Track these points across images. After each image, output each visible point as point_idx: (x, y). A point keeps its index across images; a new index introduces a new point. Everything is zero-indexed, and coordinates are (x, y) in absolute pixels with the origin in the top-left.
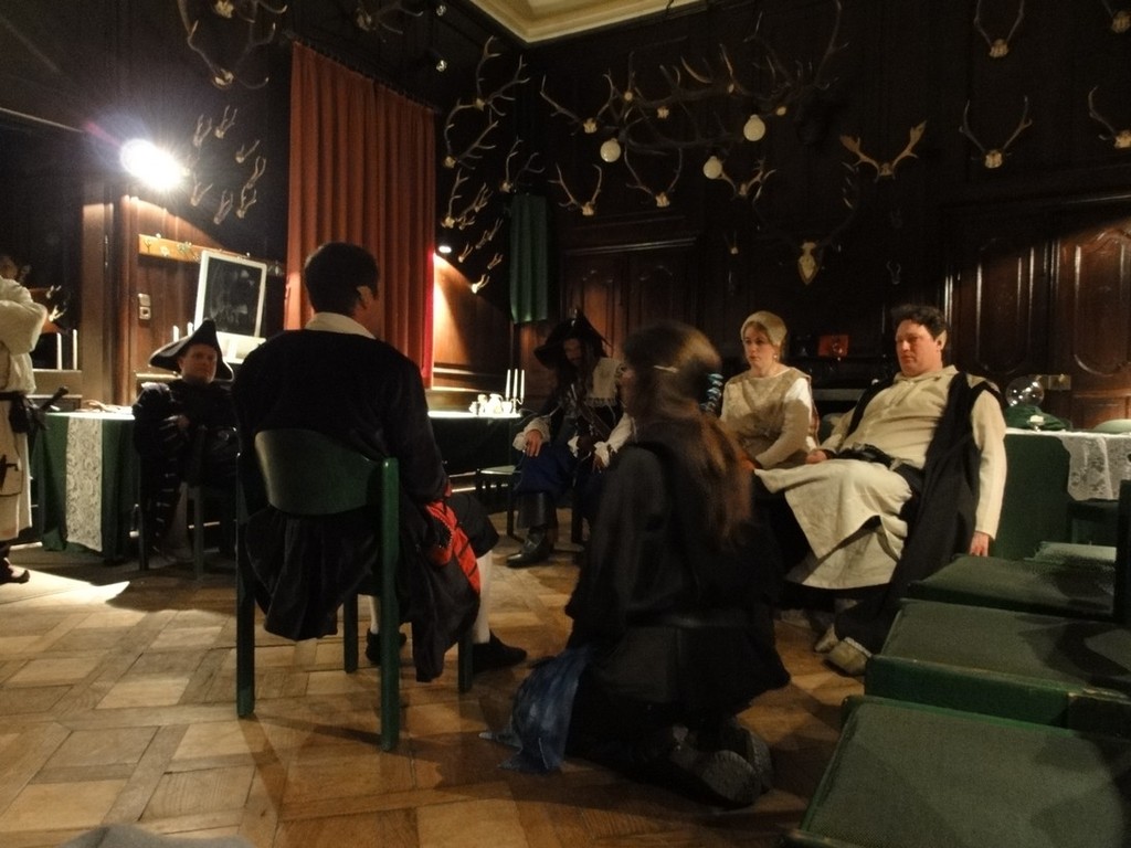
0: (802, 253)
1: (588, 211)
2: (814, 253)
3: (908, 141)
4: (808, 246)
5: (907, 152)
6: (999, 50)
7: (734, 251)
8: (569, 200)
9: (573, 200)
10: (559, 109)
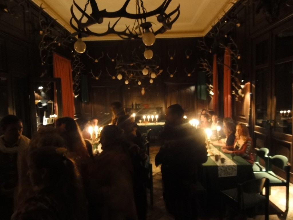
0: (142, 90)
1: (97, 78)
2: (144, 90)
3: (159, 72)
4: (143, 88)
5: (159, 74)
6: (172, 58)
7: (129, 88)
8: (93, 76)
9: (94, 76)
10: (90, 57)
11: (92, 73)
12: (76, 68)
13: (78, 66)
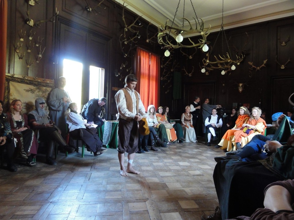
0: (239, 86)
1: (190, 75)
2: (242, 86)
3: (263, 63)
7: (224, 85)
10: (184, 54)
11: (184, 69)
12: (167, 64)
13: (169, 62)
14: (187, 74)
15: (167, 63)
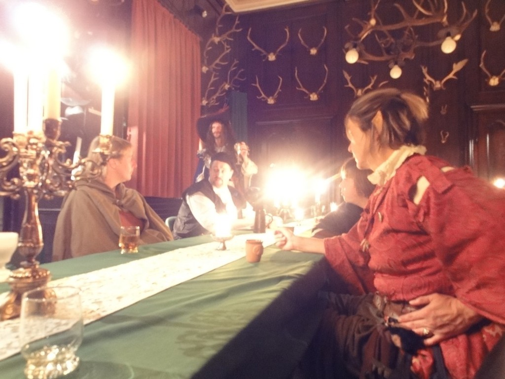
1: (271, 101)
3: (451, 70)
5: (451, 76)
8: (261, 95)
11: (258, 85)
14: (264, 98)
15: (217, 61)
